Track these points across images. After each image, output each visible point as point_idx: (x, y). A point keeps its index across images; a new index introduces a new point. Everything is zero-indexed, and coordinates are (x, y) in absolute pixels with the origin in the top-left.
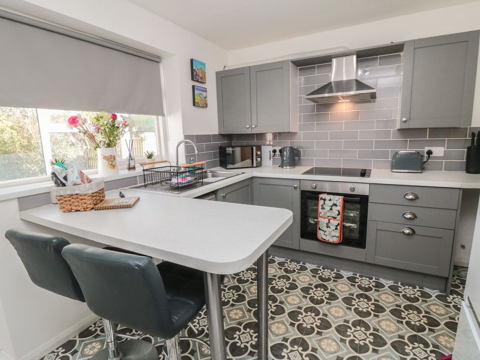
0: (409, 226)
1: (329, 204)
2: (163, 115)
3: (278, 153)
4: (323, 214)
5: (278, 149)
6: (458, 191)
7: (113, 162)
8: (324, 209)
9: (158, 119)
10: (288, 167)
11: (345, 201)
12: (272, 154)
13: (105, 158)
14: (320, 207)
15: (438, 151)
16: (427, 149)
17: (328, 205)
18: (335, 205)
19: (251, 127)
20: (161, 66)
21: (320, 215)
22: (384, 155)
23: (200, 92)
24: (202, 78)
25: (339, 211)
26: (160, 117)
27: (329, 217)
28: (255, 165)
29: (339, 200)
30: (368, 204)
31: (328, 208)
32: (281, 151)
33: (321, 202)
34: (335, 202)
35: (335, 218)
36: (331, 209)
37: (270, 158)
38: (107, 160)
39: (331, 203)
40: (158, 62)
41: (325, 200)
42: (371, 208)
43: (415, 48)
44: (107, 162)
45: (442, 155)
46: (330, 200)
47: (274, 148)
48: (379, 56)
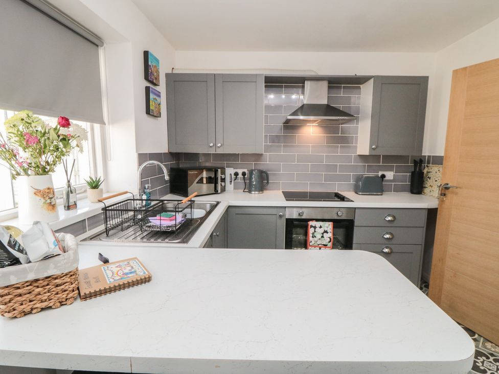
0: (386, 245)
1: (319, 231)
2: (102, 122)
3: (240, 176)
4: (313, 242)
5: (240, 171)
6: (424, 211)
7: (52, 200)
8: (315, 237)
9: (92, 129)
10: (257, 192)
11: (334, 227)
12: (233, 177)
13: (37, 192)
14: (311, 235)
15: (390, 175)
16: (380, 174)
17: (319, 233)
18: (326, 232)
19: (215, 145)
20: (101, 52)
21: (311, 244)
22: (347, 178)
23: (155, 97)
24: (156, 78)
25: (330, 238)
26: (97, 126)
27: (320, 245)
28: (219, 191)
29: (329, 226)
30: (353, 228)
31: (319, 236)
32: (244, 174)
33: (311, 230)
34: (326, 229)
35: (326, 245)
36: (322, 237)
37: (231, 182)
38: (43, 196)
39: (322, 230)
40: (97, 46)
41: (315, 227)
42: (356, 232)
43: (382, 84)
44: (42, 199)
45: (392, 178)
46: (321, 227)
47: (236, 170)
48: (343, 85)
